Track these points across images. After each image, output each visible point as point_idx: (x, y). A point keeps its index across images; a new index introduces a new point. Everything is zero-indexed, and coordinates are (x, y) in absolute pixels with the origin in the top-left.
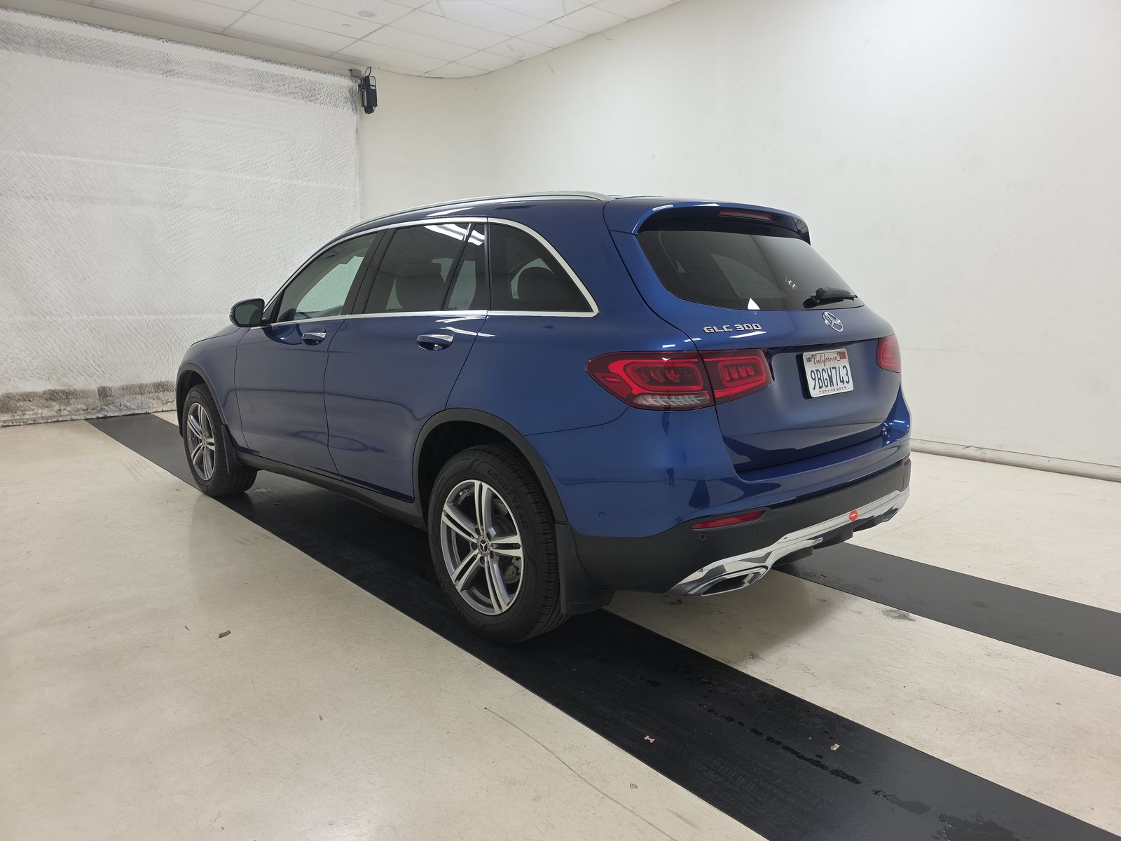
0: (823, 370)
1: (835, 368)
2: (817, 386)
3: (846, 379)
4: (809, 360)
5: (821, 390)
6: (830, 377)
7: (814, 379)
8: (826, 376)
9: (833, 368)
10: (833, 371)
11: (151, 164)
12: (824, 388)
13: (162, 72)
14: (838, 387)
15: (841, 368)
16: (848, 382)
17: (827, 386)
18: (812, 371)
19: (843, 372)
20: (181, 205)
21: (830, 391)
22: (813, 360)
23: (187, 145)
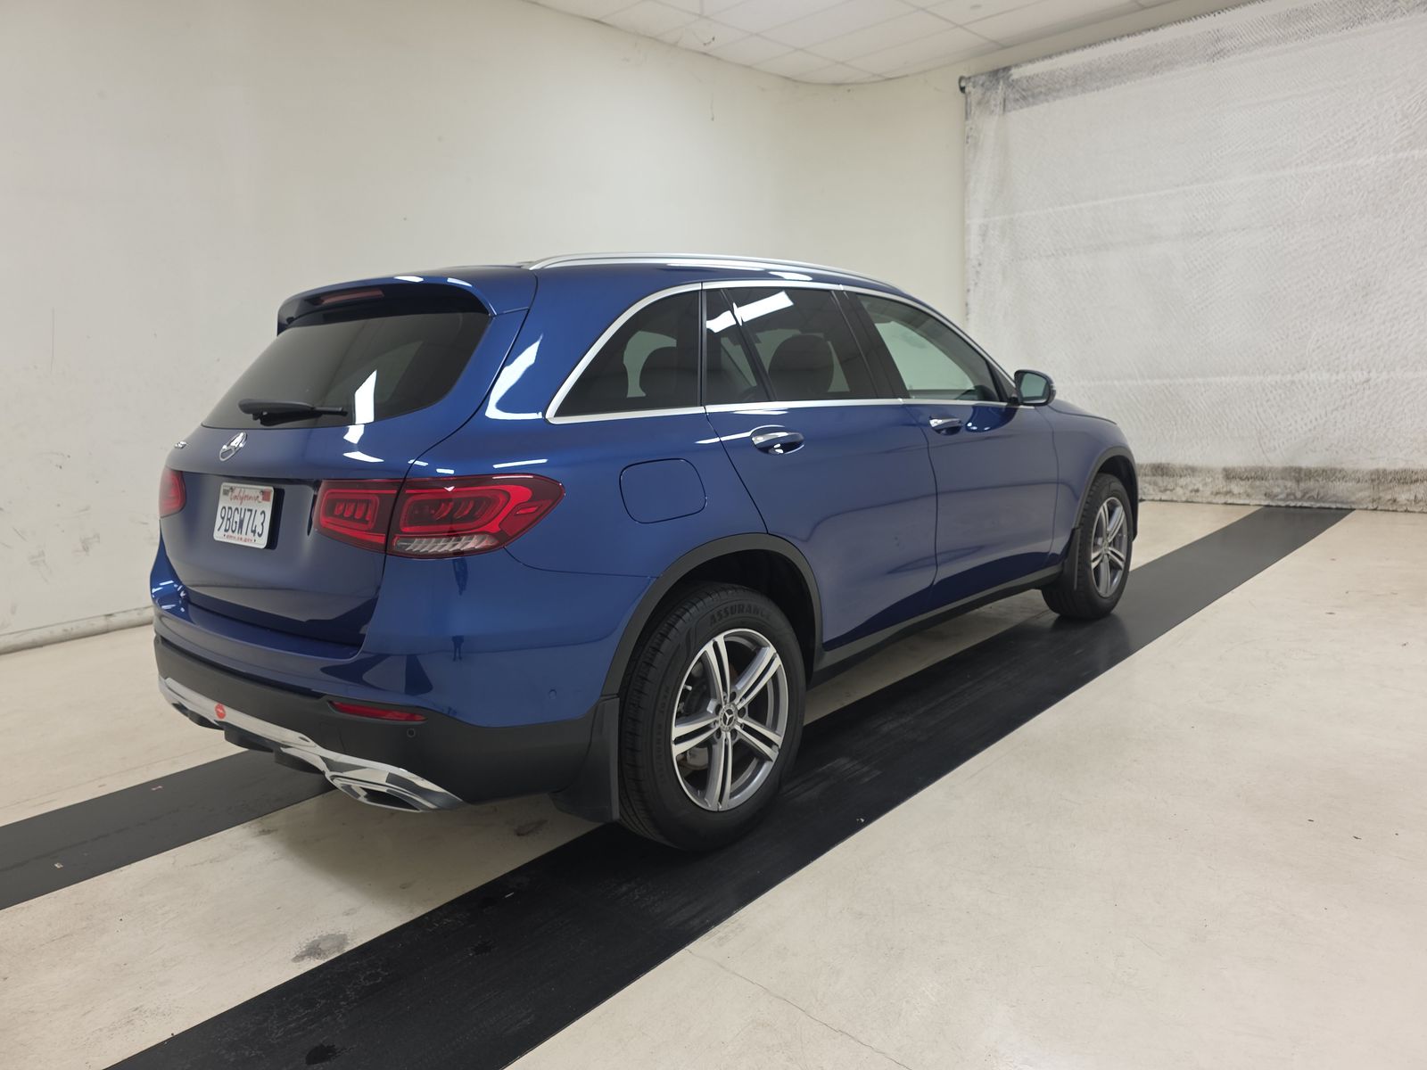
0: (237, 509)
1: (251, 511)
2: (223, 528)
3: (259, 530)
4: (226, 493)
5: (226, 534)
6: (241, 522)
7: (223, 518)
8: (237, 518)
9: (249, 510)
10: (248, 514)
11: (1178, 186)
12: (230, 533)
13: (1207, 57)
14: (247, 537)
15: (258, 513)
16: (260, 535)
17: (233, 532)
18: (224, 508)
19: (259, 518)
20: (1212, 231)
21: (235, 539)
22: (230, 493)
23: (1230, 147)
